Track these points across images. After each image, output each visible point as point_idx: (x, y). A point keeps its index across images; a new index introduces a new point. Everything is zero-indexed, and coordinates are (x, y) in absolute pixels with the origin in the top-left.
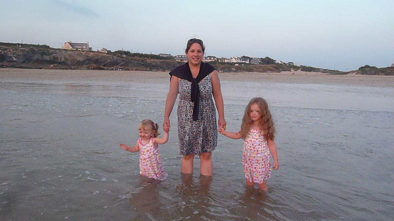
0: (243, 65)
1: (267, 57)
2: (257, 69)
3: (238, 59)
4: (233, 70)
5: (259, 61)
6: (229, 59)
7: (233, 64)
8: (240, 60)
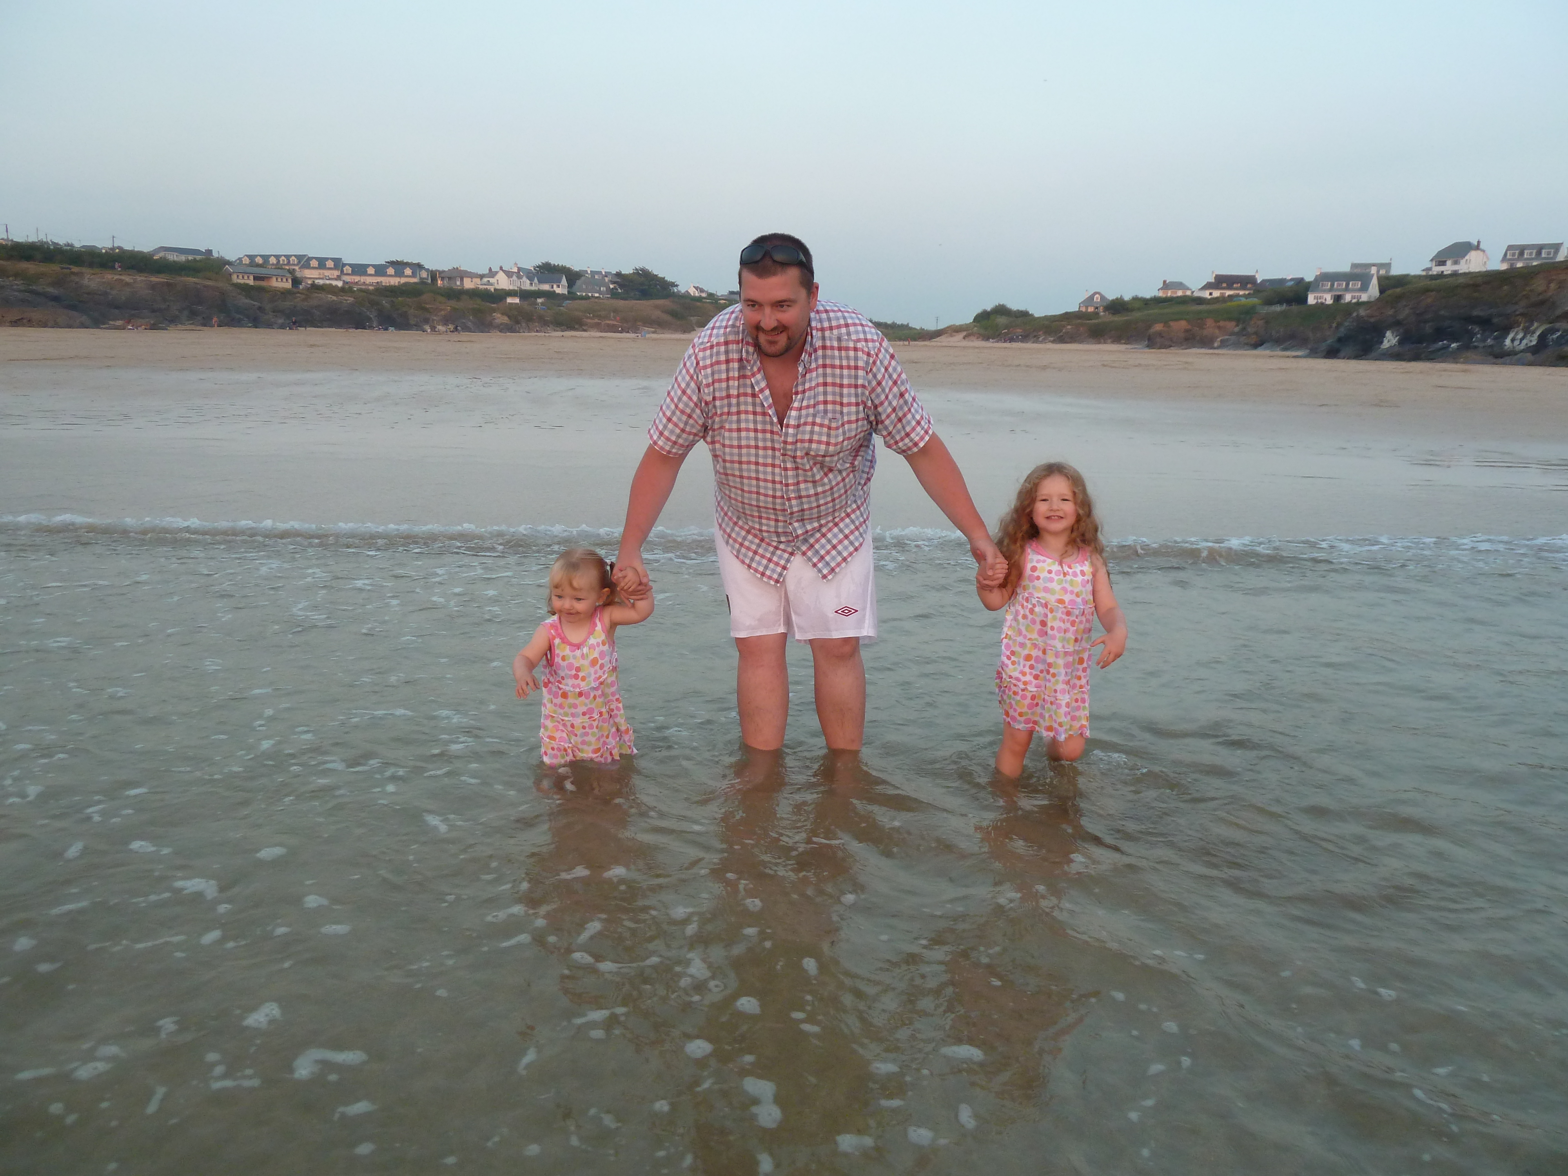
0: (539, 300)
1: (642, 270)
2: (599, 317)
3: (519, 277)
4: (498, 321)
5: (611, 286)
6: (482, 277)
7: (500, 296)
8: (531, 280)
